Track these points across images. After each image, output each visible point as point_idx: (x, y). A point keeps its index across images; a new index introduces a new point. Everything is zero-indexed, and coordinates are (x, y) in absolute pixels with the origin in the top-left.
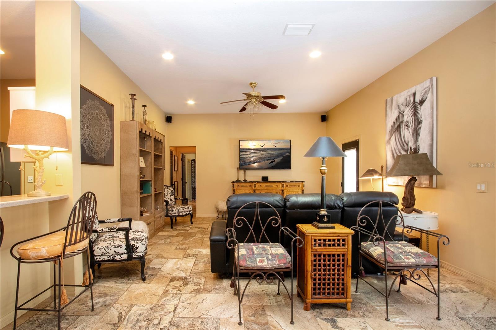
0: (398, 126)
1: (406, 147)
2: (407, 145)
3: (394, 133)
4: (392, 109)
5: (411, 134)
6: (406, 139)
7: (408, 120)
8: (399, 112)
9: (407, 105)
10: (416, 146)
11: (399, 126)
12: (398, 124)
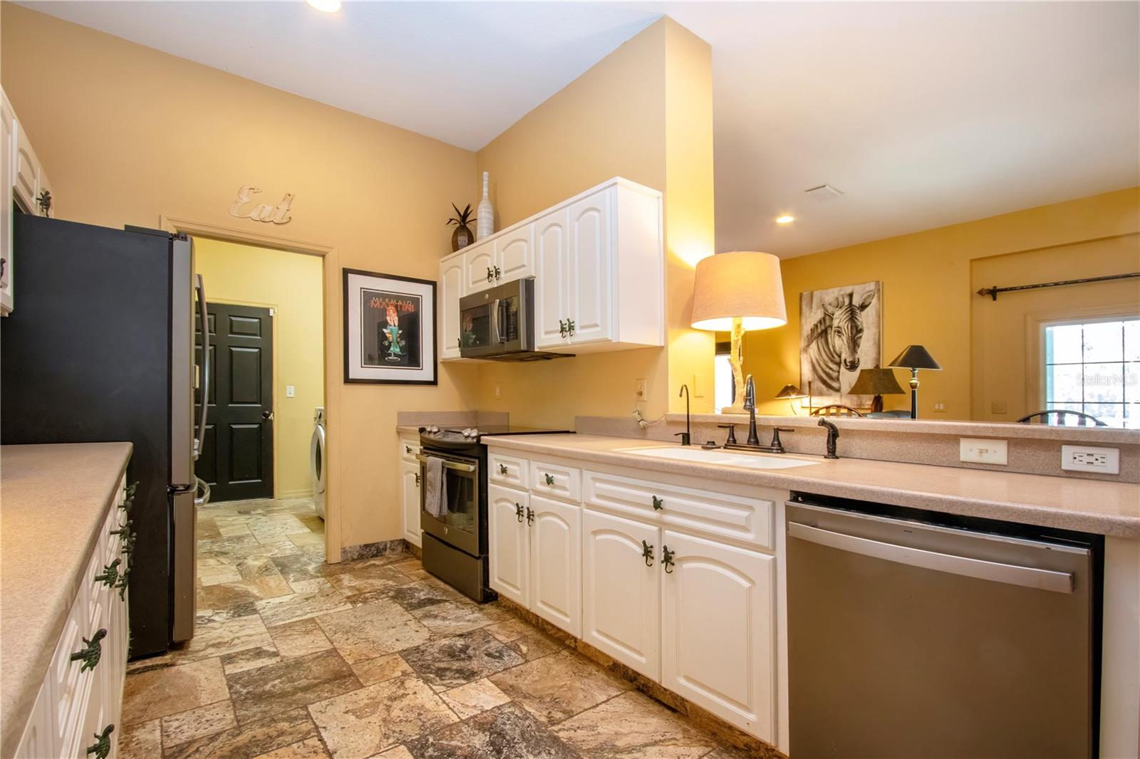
0: (822, 331)
1: (837, 359)
2: (840, 356)
3: (815, 339)
4: (811, 307)
5: (846, 343)
6: (837, 349)
7: (840, 325)
8: (825, 314)
9: (839, 306)
10: (854, 359)
11: (825, 332)
12: (823, 328)
